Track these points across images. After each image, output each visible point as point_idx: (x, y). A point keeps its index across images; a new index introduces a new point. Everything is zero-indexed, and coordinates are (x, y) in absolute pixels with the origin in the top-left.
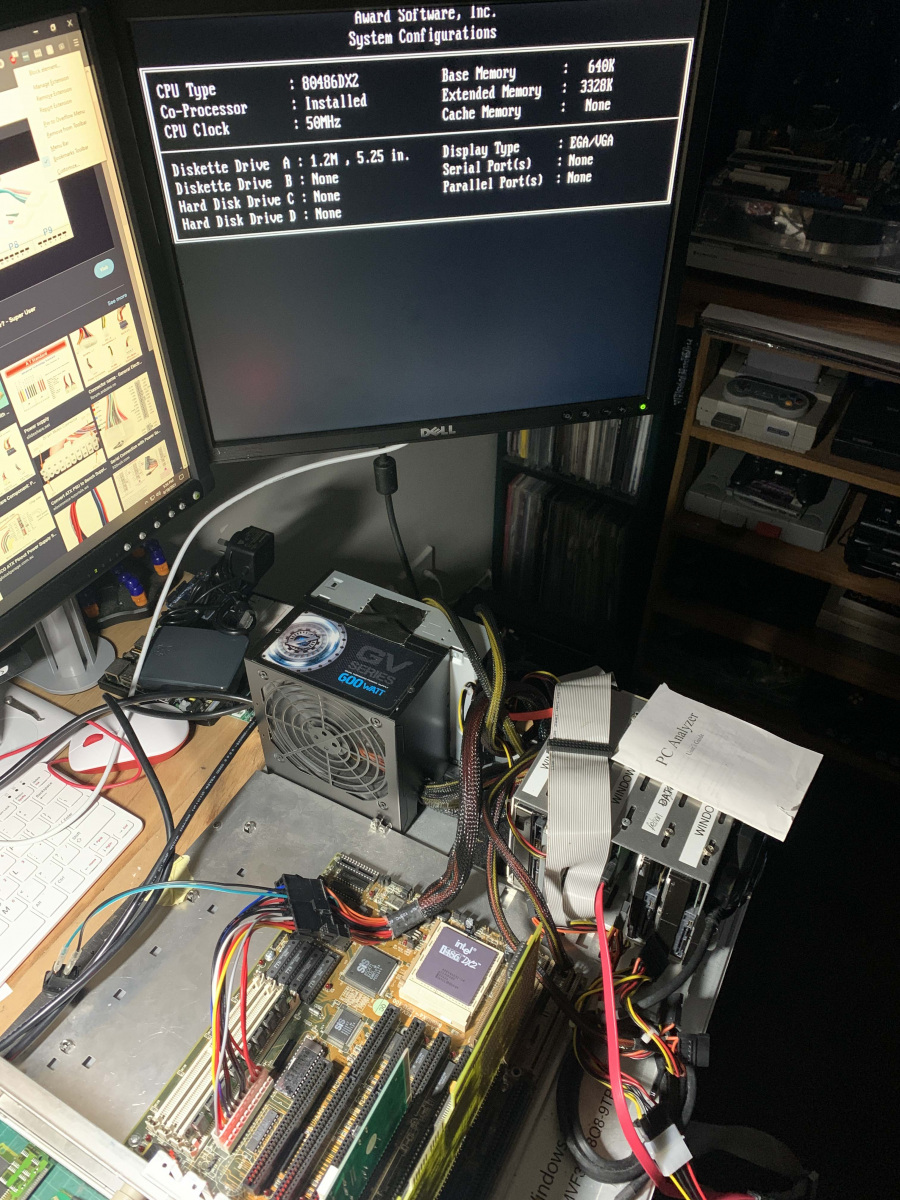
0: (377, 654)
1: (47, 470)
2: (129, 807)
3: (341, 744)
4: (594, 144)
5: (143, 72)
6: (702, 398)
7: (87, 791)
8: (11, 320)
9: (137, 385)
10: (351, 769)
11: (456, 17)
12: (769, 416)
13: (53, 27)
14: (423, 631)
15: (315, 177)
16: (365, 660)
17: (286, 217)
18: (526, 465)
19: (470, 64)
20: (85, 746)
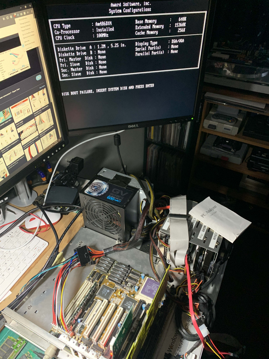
0: (118, 191)
1: (22, 136)
2: (44, 239)
3: (108, 218)
4: (178, 42)
5: (50, 21)
6: (205, 120)
7: (31, 234)
8: (13, 92)
9: (47, 112)
10: (111, 225)
11: (140, 5)
12: (225, 125)
13: (26, 7)
14: (131, 184)
15: (99, 51)
16: (115, 192)
18: (153, 141)
19: (143, 18)
20: (30, 221)
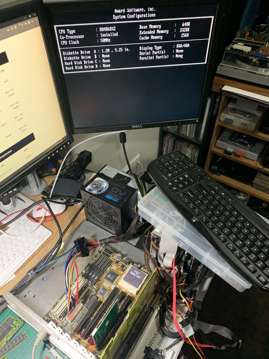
0: (117, 190)
2: (49, 228)
3: (106, 215)
4: (184, 46)
5: (55, 26)
6: (222, 113)
7: (37, 223)
10: (109, 221)
11: (144, 11)
12: (242, 120)
13: (30, 16)
14: (130, 184)
15: (103, 55)
16: (113, 191)
17: (95, 66)
18: (169, 131)
19: (147, 24)
20: (37, 210)
